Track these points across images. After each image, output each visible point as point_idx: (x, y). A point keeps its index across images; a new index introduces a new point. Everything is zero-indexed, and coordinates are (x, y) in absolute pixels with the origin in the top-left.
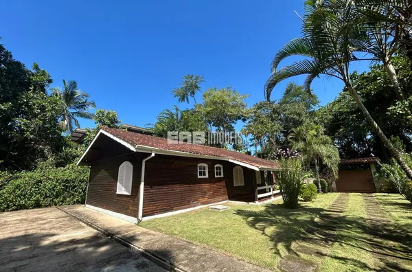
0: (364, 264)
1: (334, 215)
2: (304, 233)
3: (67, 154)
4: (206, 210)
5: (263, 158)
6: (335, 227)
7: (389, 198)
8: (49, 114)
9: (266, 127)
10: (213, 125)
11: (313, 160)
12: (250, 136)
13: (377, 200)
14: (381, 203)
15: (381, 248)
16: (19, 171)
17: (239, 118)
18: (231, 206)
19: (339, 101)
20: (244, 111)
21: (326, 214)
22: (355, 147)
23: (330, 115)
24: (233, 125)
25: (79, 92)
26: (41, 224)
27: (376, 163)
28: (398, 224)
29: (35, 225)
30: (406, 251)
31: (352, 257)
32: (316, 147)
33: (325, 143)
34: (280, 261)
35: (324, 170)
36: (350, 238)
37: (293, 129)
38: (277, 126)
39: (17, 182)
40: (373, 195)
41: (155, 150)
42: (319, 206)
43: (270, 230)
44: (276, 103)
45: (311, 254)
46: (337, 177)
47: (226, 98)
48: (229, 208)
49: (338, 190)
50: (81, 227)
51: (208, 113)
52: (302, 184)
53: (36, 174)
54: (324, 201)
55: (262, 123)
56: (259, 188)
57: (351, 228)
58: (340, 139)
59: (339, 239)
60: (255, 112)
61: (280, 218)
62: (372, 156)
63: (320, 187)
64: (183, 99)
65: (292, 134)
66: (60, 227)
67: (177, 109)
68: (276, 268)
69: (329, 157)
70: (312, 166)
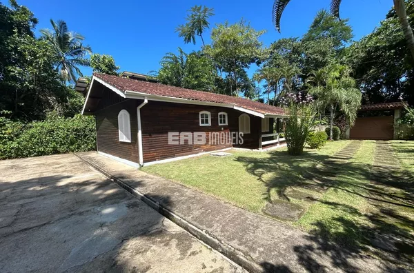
0: (356, 210)
1: (339, 161)
2: (300, 179)
3: (72, 104)
4: (208, 157)
5: (276, 105)
6: (335, 174)
7: (406, 145)
8: (41, 61)
9: (282, 70)
10: (223, 70)
11: (329, 105)
12: (264, 82)
13: (391, 147)
14: (395, 150)
15: (380, 194)
16: (30, 121)
17: (253, 61)
18: (234, 152)
19: (378, 34)
20: (258, 51)
21: (329, 161)
22: (382, 92)
23: (362, 51)
24: (246, 69)
25: (71, 35)
26: (56, 168)
27: (402, 109)
28: (408, 171)
29: (51, 168)
30: (407, 198)
31: (344, 202)
32: (335, 91)
33: (347, 86)
34: (267, 205)
35: (340, 116)
36: (348, 184)
37: (313, 72)
38: (295, 68)
39: (31, 131)
40: (388, 142)
41: (148, 97)
42: (325, 153)
43: (268, 176)
44: (297, 40)
45: (301, 199)
46: (352, 124)
47: (239, 36)
48: (231, 154)
49: (351, 138)
50: (89, 171)
51: (217, 55)
52: (311, 131)
53: (47, 124)
54: (332, 149)
55: (279, 65)
56: (263, 136)
57: (353, 174)
58: (368, 82)
59: (336, 185)
60: (271, 53)
61: (281, 164)
62: (400, 100)
63: (331, 134)
64: (189, 39)
65: (311, 77)
66: (71, 171)
67: (181, 52)
68: (260, 211)
69: (348, 102)
70: (328, 113)
